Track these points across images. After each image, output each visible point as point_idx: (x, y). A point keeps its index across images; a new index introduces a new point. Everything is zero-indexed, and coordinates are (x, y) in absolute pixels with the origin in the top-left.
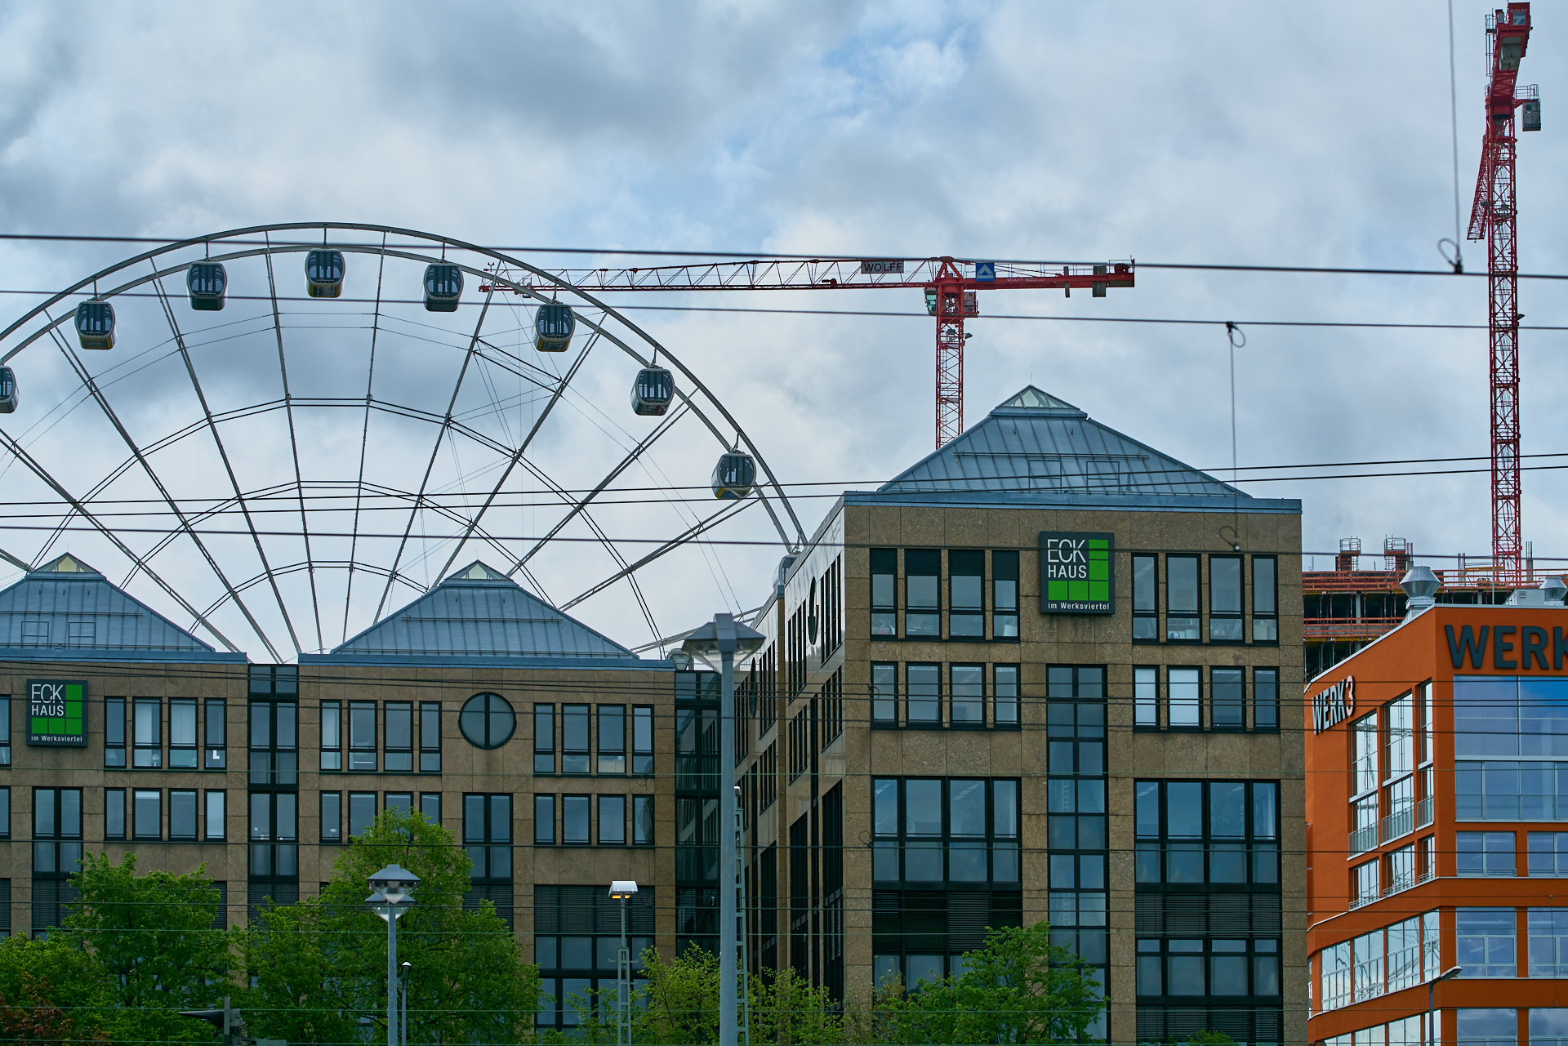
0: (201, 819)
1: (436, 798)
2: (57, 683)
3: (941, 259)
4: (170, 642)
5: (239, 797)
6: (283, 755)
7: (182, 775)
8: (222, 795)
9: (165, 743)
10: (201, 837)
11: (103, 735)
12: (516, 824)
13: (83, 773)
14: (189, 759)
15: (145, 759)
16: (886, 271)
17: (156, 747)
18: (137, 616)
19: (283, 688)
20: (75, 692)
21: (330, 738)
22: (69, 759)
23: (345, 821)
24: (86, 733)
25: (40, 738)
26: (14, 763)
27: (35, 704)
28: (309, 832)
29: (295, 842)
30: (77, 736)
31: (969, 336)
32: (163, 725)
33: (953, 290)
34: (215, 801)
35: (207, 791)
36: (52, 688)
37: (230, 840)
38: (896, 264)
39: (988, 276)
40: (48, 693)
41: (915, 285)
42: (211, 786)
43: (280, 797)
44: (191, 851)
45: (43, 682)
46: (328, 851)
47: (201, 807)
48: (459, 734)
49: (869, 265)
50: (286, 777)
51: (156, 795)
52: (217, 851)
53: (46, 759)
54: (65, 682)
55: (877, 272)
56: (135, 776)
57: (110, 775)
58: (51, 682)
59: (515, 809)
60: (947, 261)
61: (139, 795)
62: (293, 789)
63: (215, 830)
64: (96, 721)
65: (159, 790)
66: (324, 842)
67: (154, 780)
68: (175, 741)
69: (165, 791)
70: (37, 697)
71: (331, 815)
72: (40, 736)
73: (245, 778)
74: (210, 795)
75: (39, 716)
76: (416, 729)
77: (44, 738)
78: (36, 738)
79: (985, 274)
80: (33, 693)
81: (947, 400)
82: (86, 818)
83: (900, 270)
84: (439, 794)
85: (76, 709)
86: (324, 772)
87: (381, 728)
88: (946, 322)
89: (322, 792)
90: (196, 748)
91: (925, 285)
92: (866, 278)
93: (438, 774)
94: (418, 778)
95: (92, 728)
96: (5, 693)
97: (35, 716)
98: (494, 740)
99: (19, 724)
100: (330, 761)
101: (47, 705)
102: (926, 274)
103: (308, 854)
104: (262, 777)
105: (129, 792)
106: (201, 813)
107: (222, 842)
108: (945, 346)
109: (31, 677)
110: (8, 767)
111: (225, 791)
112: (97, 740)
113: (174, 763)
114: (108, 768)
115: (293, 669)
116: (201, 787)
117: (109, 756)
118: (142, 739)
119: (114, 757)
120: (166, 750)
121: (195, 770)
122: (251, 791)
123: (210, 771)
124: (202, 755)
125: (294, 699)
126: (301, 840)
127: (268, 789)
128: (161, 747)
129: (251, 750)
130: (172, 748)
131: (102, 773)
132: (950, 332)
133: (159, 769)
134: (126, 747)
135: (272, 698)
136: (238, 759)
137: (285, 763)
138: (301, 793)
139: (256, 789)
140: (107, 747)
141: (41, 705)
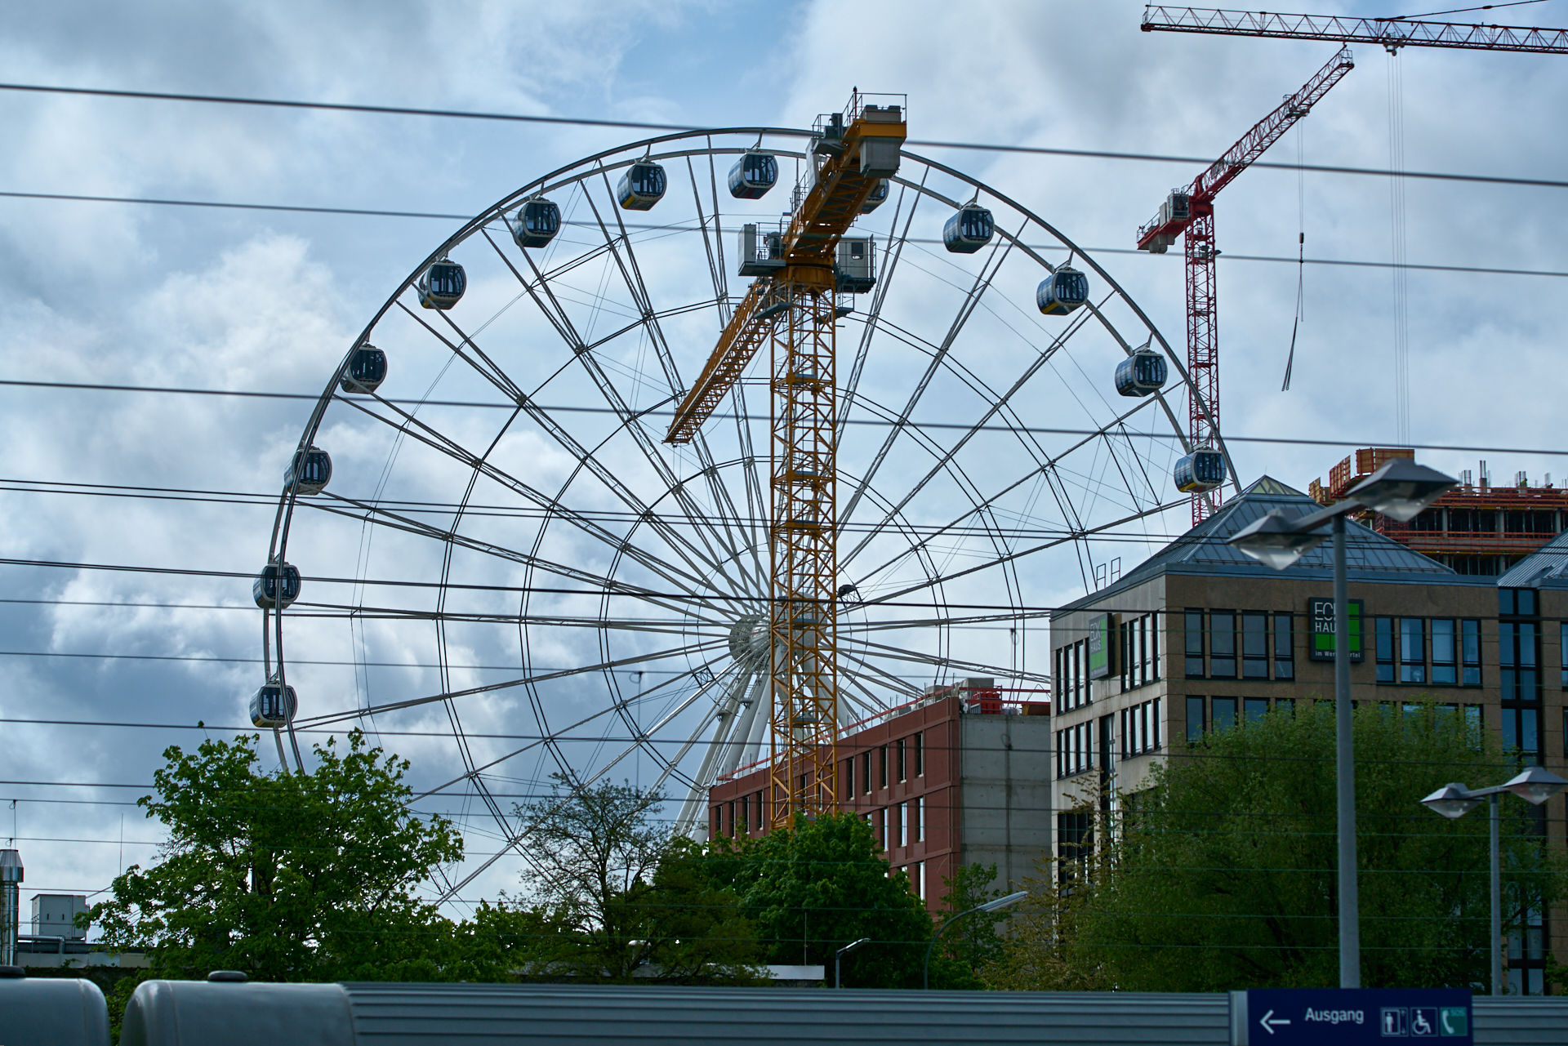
5: (1495, 714)
6: (1526, 672)
7: (1444, 690)
8: (1478, 709)
9: (1429, 660)
11: (1374, 652)
13: (1358, 687)
14: (1444, 675)
15: (1405, 674)
17: (1420, 662)
19: (1525, 610)
20: (1353, 611)
24: (1362, 650)
25: (1323, 654)
26: (1297, 676)
27: (1318, 621)
28: (1553, 744)
29: (1540, 756)
30: (1356, 652)
32: (1424, 642)
34: (1473, 716)
35: (1466, 705)
36: (1333, 606)
37: (1487, 753)
40: (1329, 611)
42: (1470, 701)
43: (1524, 712)
45: (1324, 600)
50: (1528, 694)
53: (1325, 673)
56: (1404, 691)
57: (1382, 689)
58: (1332, 601)
61: (1406, 708)
62: (1538, 705)
64: (1369, 638)
65: (1425, 704)
67: (1422, 694)
68: (1437, 659)
69: (1430, 705)
72: (1323, 651)
73: (1498, 694)
74: (1468, 709)
75: (1322, 633)
77: (1327, 654)
78: (1320, 654)
80: (1316, 611)
81: (1200, 314)
86: (1564, 690)
88: (1198, 239)
89: (1564, 708)
90: (1454, 664)
95: (1367, 646)
96: (1288, 610)
97: (1318, 633)
99: (1301, 641)
101: (1328, 622)
103: (1555, 765)
104: (1510, 696)
108: (1196, 262)
109: (1311, 595)
110: (1292, 680)
111: (1481, 706)
112: (1371, 656)
113: (1436, 679)
114: (1380, 684)
115: (1531, 593)
116: (1460, 701)
117: (1378, 671)
118: (1406, 655)
119: (1382, 673)
120: (1429, 666)
121: (1455, 686)
122: (1503, 707)
123: (1467, 687)
124: (1460, 671)
125: (1536, 621)
126: (1548, 751)
127: (1515, 704)
128: (1424, 663)
129: (1502, 668)
130: (1434, 665)
131: (1374, 687)
132: (1202, 248)
133: (1423, 685)
134: (1393, 662)
135: (1513, 619)
136: (1493, 677)
137: (1528, 679)
138: (1547, 710)
139: (1505, 704)
140: (1378, 663)
141: (1323, 622)
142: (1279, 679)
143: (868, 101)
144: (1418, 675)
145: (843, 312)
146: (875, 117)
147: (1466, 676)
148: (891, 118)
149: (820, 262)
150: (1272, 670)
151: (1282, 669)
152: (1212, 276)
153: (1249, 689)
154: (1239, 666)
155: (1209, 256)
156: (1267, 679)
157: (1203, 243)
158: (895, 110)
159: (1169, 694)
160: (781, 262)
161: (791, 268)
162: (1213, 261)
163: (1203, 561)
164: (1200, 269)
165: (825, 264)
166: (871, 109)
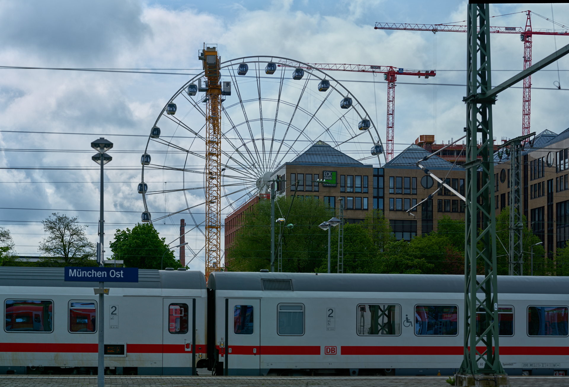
0: (362, 204)
1: (415, 200)
2: (330, 171)
3: (390, 67)
4: (352, 162)
5: (371, 199)
6: (380, 189)
7: (358, 194)
8: (367, 199)
10: (362, 209)
12: (434, 207)
13: (335, 193)
14: (359, 190)
15: (349, 190)
16: (376, 69)
17: (352, 187)
18: (342, 156)
19: (381, 173)
20: (334, 174)
21: (391, 185)
22: (332, 190)
23: (395, 205)
24: (337, 183)
25: (326, 185)
26: (320, 190)
28: (387, 207)
29: (383, 210)
30: (335, 184)
31: (396, 85)
32: (353, 182)
33: (393, 74)
34: (365, 200)
35: (364, 197)
36: (329, 173)
37: (369, 209)
38: (379, 67)
39: (401, 72)
40: (328, 174)
41: (383, 72)
42: (365, 197)
43: (380, 199)
44: (360, 212)
45: (327, 171)
46: (392, 212)
47: (362, 201)
48: (421, 185)
49: (372, 67)
50: (381, 194)
51: (352, 198)
52: (366, 212)
53: (327, 189)
54: (332, 171)
55: (374, 69)
56: (347, 194)
57: (342, 193)
58: (329, 171)
59: (433, 203)
60: (391, 67)
61: (348, 198)
62: (383, 198)
63: (365, 207)
65: (353, 197)
66: (390, 210)
67: (352, 195)
68: (356, 186)
69: (354, 198)
70: (326, 175)
71: (392, 204)
73: (372, 195)
74: (364, 198)
76: (411, 184)
79: (401, 71)
81: (391, 101)
82: (336, 204)
83: (380, 68)
84: (416, 199)
85: (334, 178)
86: (390, 193)
87: (403, 183)
88: (391, 82)
89: (390, 198)
90: (361, 187)
91: (385, 73)
92: (372, 70)
93: (416, 194)
94: (412, 195)
95: (338, 182)
96: (318, 174)
97: (325, 179)
98: (429, 186)
100: (391, 191)
101: (328, 177)
102: (386, 70)
103: (387, 212)
104: (376, 195)
105: (346, 198)
106: (362, 203)
107: (367, 210)
108: (390, 88)
109: (324, 170)
110: (318, 191)
111: (368, 198)
112: (339, 185)
113: (356, 191)
114: (341, 192)
115: (383, 169)
116: (362, 197)
117: (341, 189)
118: (349, 185)
119: (342, 189)
120: (354, 188)
121: (361, 193)
122: (374, 198)
123: (364, 193)
124: (362, 189)
125: (383, 176)
126: (385, 209)
127: (377, 197)
128: (353, 187)
129: (374, 188)
130: (356, 187)
131: (340, 193)
132: (392, 84)
133: (353, 192)
134: (345, 187)
135: (378, 176)
136: (371, 190)
137: (381, 191)
138: (385, 199)
139: (374, 197)
140: (341, 187)
141: (326, 177)
142: (315, 191)
143: (208, 46)
144: (352, 190)
145: (223, 100)
146: (209, 50)
147: (365, 190)
148: (213, 50)
149: (217, 88)
150: (313, 189)
151: (316, 188)
152: (394, 92)
153: (307, 194)
154: (305, 188)
155: (393, 87)
156: (312, 191)
157: (392, 83)
158: (214, 48)
159: (286, 195)
160: (207, 88)
161: (210, 90)
162: (394, 88)
163: (297, 161)
164: (391, 90)
165: (219, 88)
166: (208, 48)
